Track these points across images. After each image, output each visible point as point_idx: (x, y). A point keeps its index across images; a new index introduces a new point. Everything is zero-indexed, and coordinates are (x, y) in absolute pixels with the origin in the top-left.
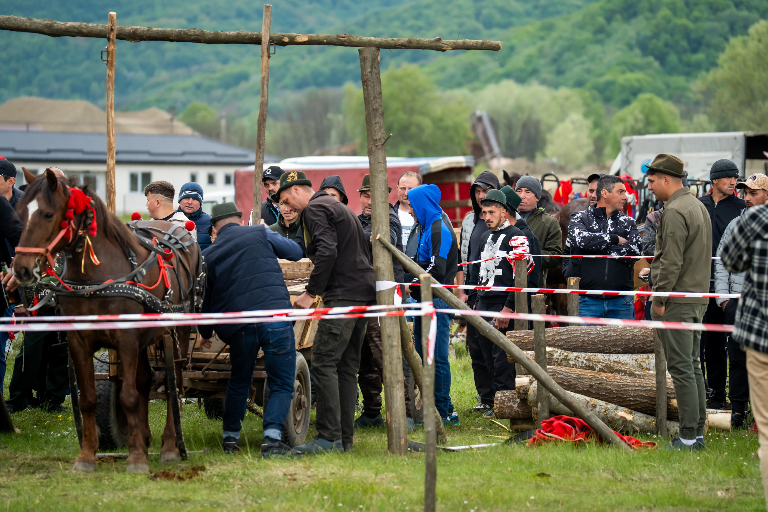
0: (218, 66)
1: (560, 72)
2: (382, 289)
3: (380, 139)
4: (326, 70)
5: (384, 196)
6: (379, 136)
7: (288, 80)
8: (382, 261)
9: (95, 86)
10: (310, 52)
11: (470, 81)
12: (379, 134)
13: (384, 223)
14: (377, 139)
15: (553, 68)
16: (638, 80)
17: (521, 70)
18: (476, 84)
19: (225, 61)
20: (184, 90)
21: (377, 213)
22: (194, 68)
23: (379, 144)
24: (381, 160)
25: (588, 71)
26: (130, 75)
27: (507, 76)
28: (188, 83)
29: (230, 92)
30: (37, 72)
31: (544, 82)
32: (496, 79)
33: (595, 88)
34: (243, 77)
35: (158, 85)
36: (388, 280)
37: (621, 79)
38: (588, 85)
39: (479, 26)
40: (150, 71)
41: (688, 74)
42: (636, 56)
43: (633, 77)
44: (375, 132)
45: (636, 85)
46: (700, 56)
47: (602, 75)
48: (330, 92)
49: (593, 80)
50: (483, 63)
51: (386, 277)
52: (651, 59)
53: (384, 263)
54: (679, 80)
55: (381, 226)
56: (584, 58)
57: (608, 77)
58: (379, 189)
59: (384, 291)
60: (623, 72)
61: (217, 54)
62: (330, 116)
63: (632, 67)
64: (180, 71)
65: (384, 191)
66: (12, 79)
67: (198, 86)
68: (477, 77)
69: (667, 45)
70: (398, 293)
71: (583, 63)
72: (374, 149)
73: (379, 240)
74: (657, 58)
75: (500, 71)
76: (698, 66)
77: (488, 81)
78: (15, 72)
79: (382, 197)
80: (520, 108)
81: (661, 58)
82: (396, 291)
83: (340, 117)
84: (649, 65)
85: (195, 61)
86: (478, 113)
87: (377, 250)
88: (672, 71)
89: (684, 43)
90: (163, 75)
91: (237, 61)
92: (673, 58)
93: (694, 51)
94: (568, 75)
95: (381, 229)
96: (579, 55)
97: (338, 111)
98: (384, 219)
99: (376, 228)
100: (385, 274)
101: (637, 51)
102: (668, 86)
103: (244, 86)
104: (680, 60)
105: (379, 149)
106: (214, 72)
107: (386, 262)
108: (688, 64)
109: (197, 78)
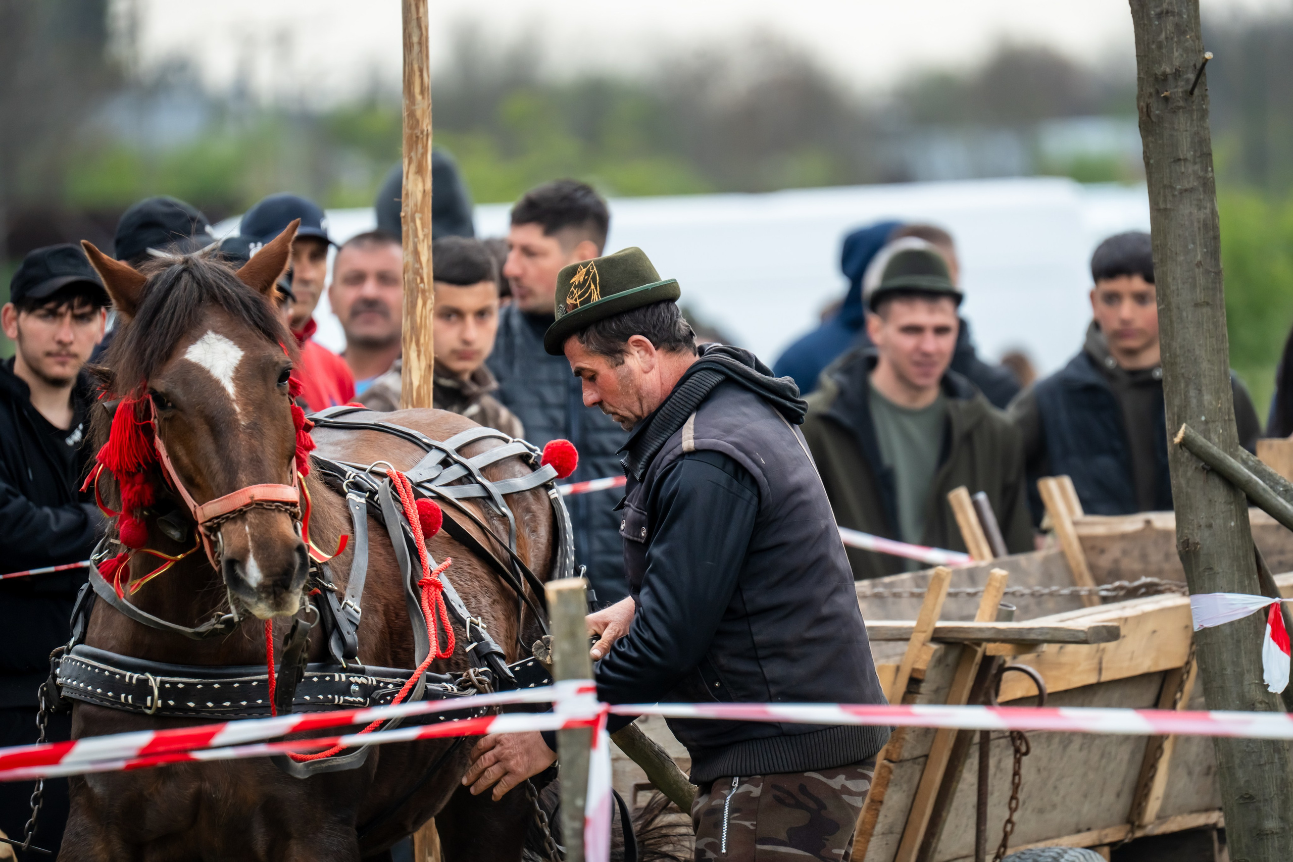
2: (1208, 625)
3: (1177, 74)
5: (1201, 281)
6: (1177, 63)
8: (1203, 522)
12: (1176, 54)
13: (1205, 381)
14: (1165, 76)
21: (1175, 345)
23: (1176, 90)
24: (1185, 149)
36: (1232, 591)
44: (1160, 46)
51: (1221, 581)
53: (1210, 526)
55: (1192, 393)
58: (1181, 258)
59: (1217, 628)
65: (1199, 264)
70: (1274, 636)
72: (1156, 112)
73: (1186, 443)
79: (1194, 286)
82: (1269, 628)
87: (1183, 482)
95: (1194, 402)
98: (1205, 365)
99: (1177, 402)
100: (1218, 569)
105: (1174, 111)
107: (1218, 523)
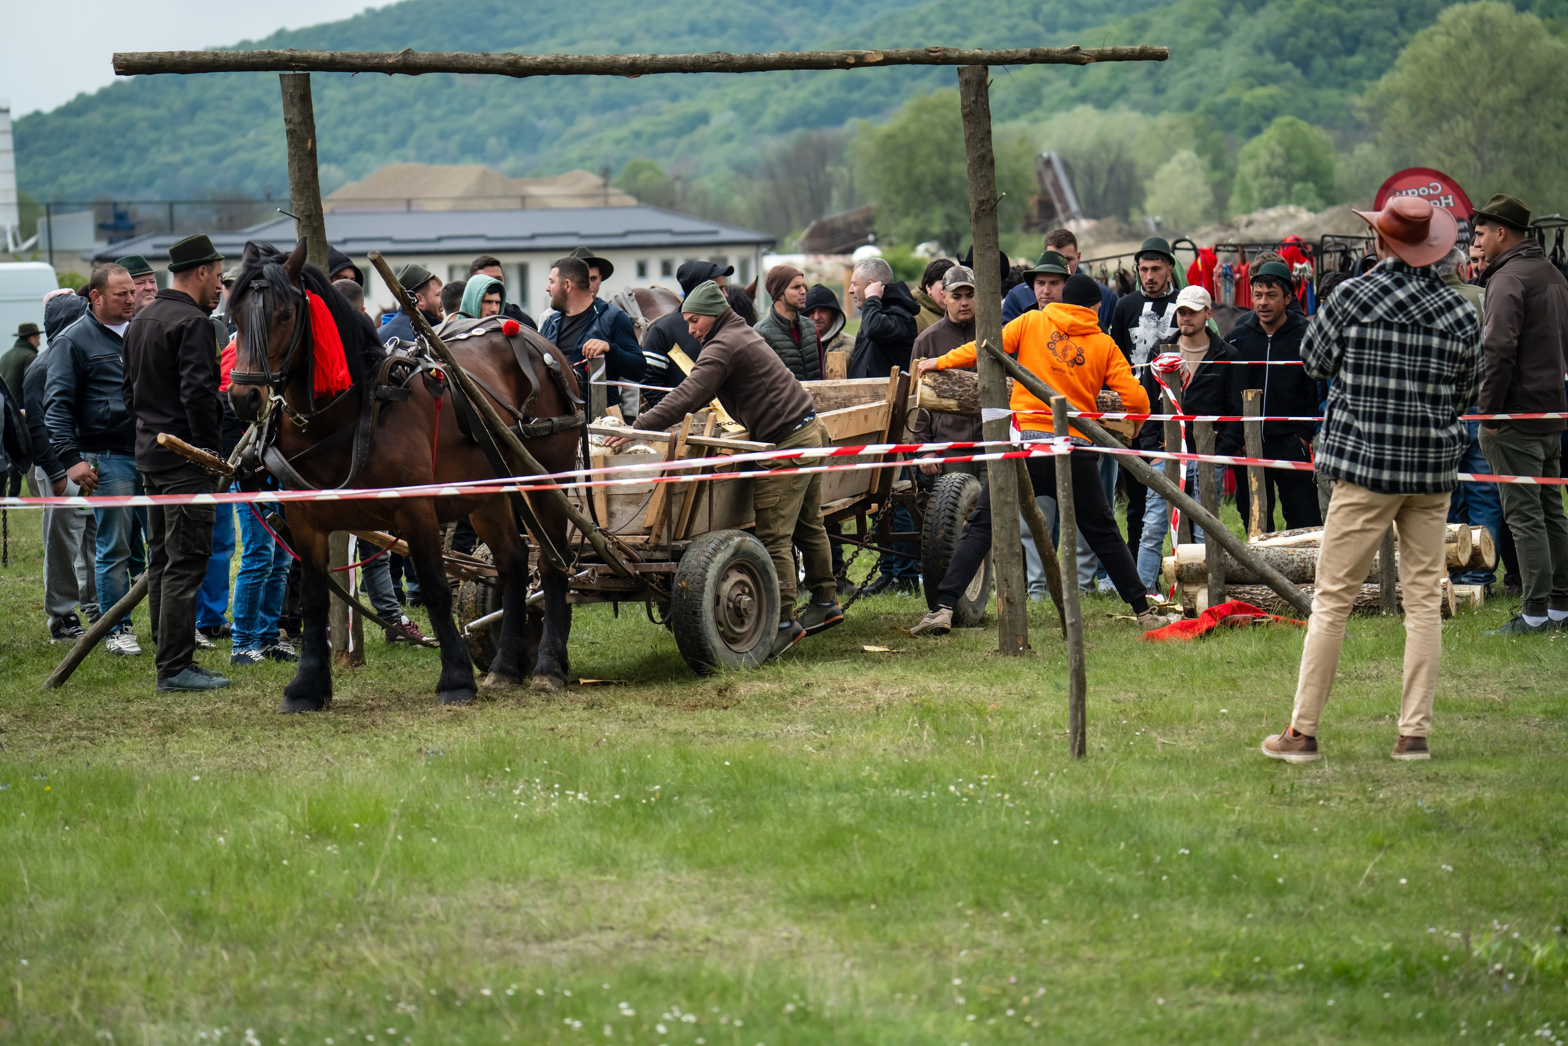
0: (665, 105)
1: (1158, 91)
4: (820, 103)
7: (767, 120)
9: (492, 143)
10: (795, 79)
11: (1029, 110)
15: (1149, 85)
16: (1272, 97)
17: (1105, 90)
18: (1039, 113)
19: (675, 98)
20: (618, 142)
22: (632, 109)
25: (1199, 87)
26: (542, 124)
27: (1083, 99)
28: (624, 131)
29: (684, 142)
30: (412, 127)
31: (1135, 106)
32: (1068, 103)
33: (1211, 111)
34: (703, 118)
35: (582, 135)
37: (1247, 97)
38: (1201, 108)
39: (1038, 28)
40: (568, 115)
41: (1343, 86)
42: (1268, 63)
43: (1264, 93)
45: (1270, 104)
46: (1358, 59)
47: (1222, 91)
48: (831, 133)
49: (1206, 100)
50: (1046, 81)
52: (1289, 65)
54: (1330, 95)
56: (1193, 68)
57: (1229, 94)
60: (1251, 87)
61: (663, 88)
62: (829, 169)
63: (1264, 79)
64: (610, 115)
66: (380, 138)
67: (637, 135)
68: (1039, 103)
69: (1310, 45)
71: (1191, 75)
74: (1297, 64)
75: (1072, 92)
76: (1357, 73)
77: (1053, 109)
78: (385, 129)
80: (1104, 145)
81: (1303, 63)
83: (844, 170)
84: (1287, 75)
85: (634, 100)
86: (1045, 155)
88: (1319, 83)
89: (1335, 42)
90: (586, 122)
91: (690, 96)
92: (1319, 64)
93: (1351, 52)
94: (1171, 93)
96: (1186, 65)
97: (841, 161)
101: (1269, 56)
102: (1315, 104)
103: (703, 131)
104: (1331, 66)
106: (659, 114)
108: (1343, 72)
109: (637, 124)
